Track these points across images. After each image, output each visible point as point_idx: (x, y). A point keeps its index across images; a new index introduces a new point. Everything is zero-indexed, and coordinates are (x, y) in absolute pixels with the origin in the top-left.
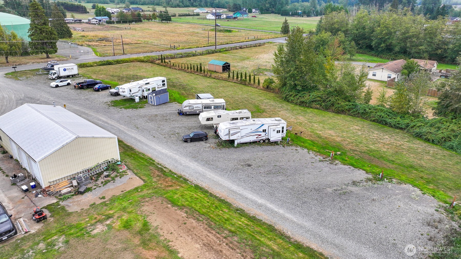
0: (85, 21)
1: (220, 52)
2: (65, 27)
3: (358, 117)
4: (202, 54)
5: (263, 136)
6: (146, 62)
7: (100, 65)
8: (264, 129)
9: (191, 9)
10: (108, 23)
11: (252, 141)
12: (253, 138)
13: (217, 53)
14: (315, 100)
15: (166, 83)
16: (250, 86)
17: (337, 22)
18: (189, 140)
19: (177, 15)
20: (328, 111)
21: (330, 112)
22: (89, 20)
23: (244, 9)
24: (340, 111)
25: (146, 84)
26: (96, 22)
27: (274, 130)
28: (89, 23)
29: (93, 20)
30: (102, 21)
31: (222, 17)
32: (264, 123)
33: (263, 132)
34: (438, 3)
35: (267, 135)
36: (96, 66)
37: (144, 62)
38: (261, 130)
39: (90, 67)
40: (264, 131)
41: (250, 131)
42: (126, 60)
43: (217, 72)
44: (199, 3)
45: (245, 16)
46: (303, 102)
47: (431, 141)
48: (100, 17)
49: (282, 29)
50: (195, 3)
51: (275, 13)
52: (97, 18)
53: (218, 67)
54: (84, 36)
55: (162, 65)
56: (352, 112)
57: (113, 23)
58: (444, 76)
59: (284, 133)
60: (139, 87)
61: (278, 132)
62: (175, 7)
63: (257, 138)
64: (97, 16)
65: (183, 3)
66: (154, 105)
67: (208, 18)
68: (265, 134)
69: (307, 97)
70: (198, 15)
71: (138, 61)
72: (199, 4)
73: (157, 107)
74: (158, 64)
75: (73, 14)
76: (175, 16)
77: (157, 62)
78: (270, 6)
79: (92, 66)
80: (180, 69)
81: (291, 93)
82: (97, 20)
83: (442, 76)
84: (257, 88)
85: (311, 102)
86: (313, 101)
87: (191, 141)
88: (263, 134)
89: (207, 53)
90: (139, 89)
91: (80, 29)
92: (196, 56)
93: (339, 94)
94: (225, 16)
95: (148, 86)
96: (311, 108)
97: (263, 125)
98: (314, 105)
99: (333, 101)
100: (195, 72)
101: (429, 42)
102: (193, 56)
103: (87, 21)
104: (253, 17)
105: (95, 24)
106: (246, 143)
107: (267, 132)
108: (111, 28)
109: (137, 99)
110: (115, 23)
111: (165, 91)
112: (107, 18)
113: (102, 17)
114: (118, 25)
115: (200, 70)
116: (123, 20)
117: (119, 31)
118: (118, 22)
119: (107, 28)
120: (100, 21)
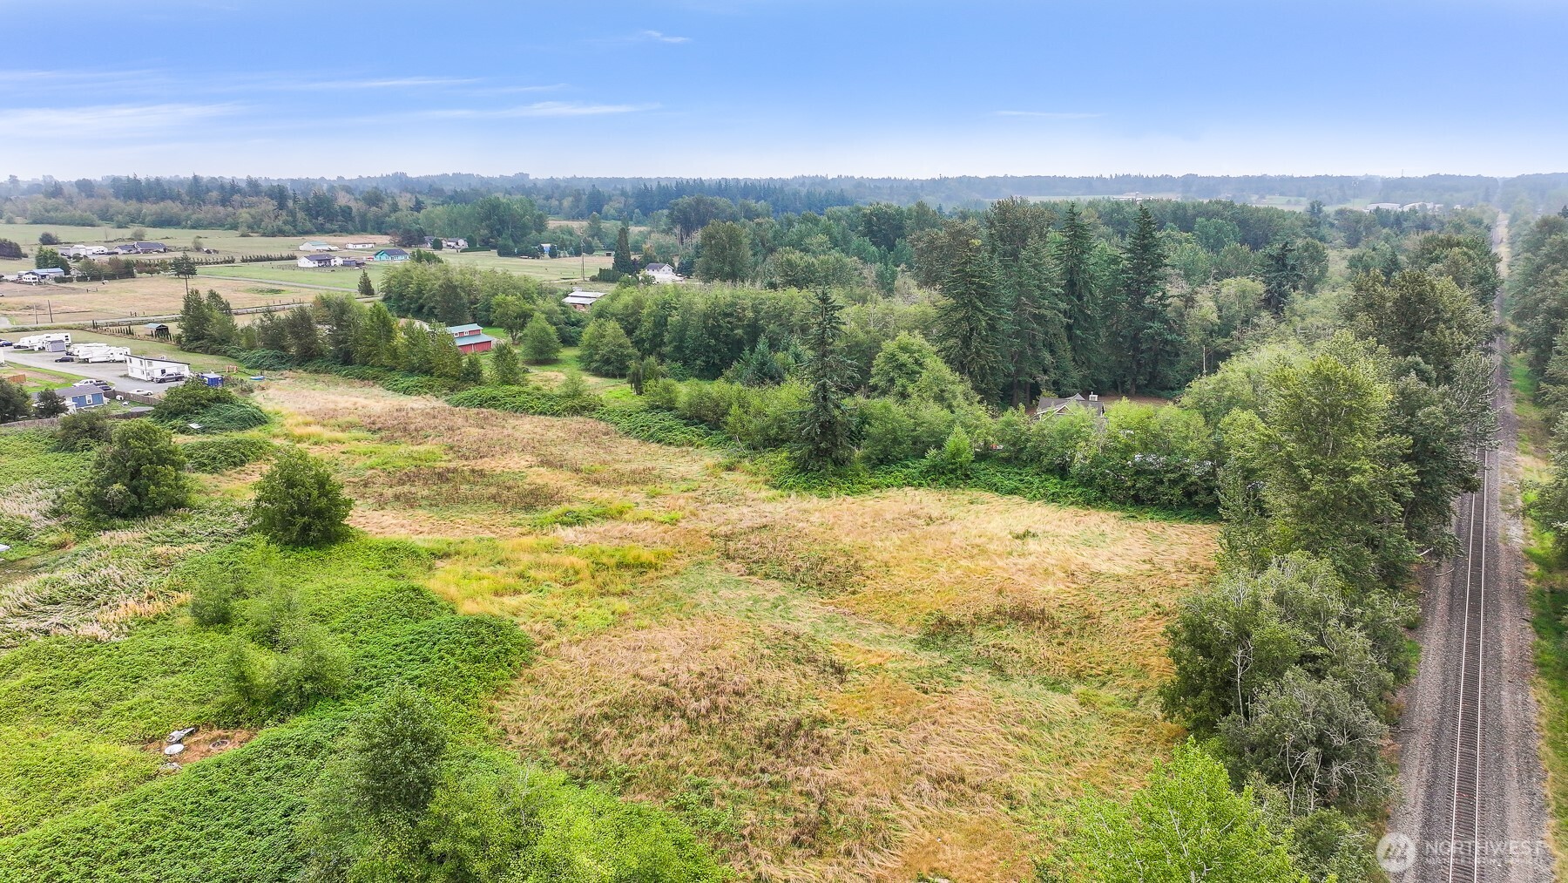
0: (10, 278)
5: (112, 358)
10: (59, 280)
12: (105, 359)
19: (238, 259)
22: (20, 276)
26: (35, 278)
28: (19, 281)
29: (27, 276)
30: (46, 277)
31: (333, 264)
45: (401, 258)
48: (45, 270)
50: (328, 225)
52: (37, 271)
57: (71, 280)
62: (273, 235)
64: (39, 267)
65: (295, 227)
67: (300, 265)
69: (196, 344)
70: (291, 257)
72: (340, 226)
78: (492, 232)
82: (38, 275)
94: (339, 261)
103: (15, 277)
105: (30, 283)
108: (61, 291)
109: (36, 349)
110: (75, 281)
111: (61, 341)
112: (59, 272)
113: (50, 270)
114: (75, 285)
115: (130, 333)
116: (93, 274)
117: (72, 296)
118: (82, 279)
119: (52, 292)
120: (44, 277)
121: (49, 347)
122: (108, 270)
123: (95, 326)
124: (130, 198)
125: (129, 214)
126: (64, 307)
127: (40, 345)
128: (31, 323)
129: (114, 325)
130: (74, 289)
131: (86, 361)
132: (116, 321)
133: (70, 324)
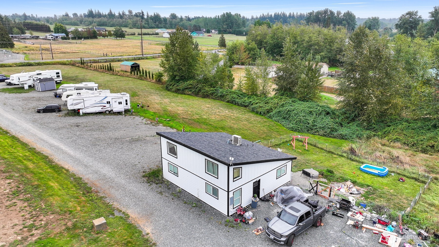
0: (42, 37)
1: (147, 59)
2: (6, 38)
3: (218, 100)
4: (128, 59)
6: (68, 64)
7: (20, 66)
8: (108, 101)
9: (154, 30)
10: (63, 38)
11: (97, 112)
12: (98, 109)
13: (143, 59)
14: (187, 87)
15: (60, 75)
16: (145, 80)
17: (259, 34)
18: (41, 111)
20: (197, 97)
21: (198, 97)
22: (46, 37)
23: (204, 30)
24: (206, 96)
25: (37, 74)
26: (52, 37)
27: (115, 102)
29: (49, 37)
30: (58, 37)
32: (107, 96)
33: (107, 103)
34: (376, 25)
35: (111, 106)
36: (15, 66)
37: (66, 65)
38: (105, 101)
39: (8, 67)
40: (109, 103)
41: (95, 102)
42: (48, 63)
43: (127, 72)
44: (164, 25)
45: (201, 35)
46: (178, 90)
47: (259, 113)
48: (58, 34)
49: (219, 43)
51: (232, 34)
53: (127, 67)
54: (26, 47)
55: (81, 67)
56: (214, 96)
57: (69, 39)
58: (330, 75)
59: (128, 105)
60: (29, 76)
61: (120, 103)
63: (102, 109)
64: (55, 33)
66: (40, 91)
67: (164, 36)
68: (110, 106)
69: (182, 85)
70: (157, 34)
71: (61, 64)
73: (42, 92)
74: (78, 66)
75: (31, 31)
76: (135, 35)
77: (77, 65)
78: (228, 27)
79: (11, 66)
80: (95, 70)
81: (171, 83)
82: (53, 36)
83: (329, 75)
84: (150, 82)
85: (184, 89)
86: (186, 89)
87: (44, 112)
88: (108, 105)
89: (133, 59)
90: (29, 78)
91: (30, 42)
92: (121, 61)
93: (207, 82)
95: (39, 77)
96: (185, 94)
97: (106, 97)
98: (186, 91)
99: (200, 87)
100: (106, 71)
101: (328, 49)
102: (118, 61)
103: (44, 37)
104: (209, 36)
105: (50, 40)
106: (92, 113)
107: (111, 103)
108: (64, 43)
109: (26, 87)
110: (71, 39)
111: (51, 79)
112: (64, 35)
113: (60, 34)
114: (71, 41)
115: (110, 69)
116: (78, 36)
117: (68, 45)
118: (74, 38)
119: (59, 43)
120: (57, 37)
121: (39, 86)
122: (86, 35)
123: (82, 63)
124: (90, 17)
125: (90, 22)
126: (63, 50)
127: (31, 83)
128: (38, 59)
129: (95, 62)
130: (70, 42)
131: (76, 113)
132: (97, 59)
133: (65, 60)
